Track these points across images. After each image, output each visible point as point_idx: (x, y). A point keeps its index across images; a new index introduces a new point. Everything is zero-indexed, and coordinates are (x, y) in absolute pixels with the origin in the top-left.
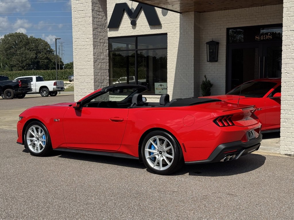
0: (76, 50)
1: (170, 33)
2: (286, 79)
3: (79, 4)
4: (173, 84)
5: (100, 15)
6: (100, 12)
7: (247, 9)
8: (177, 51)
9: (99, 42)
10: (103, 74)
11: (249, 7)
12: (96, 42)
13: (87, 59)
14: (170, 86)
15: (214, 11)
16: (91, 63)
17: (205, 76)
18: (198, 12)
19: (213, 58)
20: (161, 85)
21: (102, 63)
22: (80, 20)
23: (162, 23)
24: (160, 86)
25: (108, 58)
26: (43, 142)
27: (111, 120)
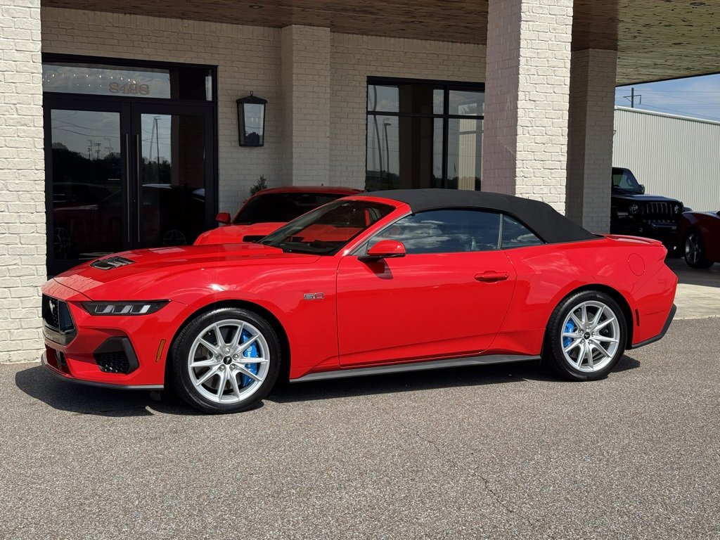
2: (523, 188)
26: (246, 365)
27: (477, 279)
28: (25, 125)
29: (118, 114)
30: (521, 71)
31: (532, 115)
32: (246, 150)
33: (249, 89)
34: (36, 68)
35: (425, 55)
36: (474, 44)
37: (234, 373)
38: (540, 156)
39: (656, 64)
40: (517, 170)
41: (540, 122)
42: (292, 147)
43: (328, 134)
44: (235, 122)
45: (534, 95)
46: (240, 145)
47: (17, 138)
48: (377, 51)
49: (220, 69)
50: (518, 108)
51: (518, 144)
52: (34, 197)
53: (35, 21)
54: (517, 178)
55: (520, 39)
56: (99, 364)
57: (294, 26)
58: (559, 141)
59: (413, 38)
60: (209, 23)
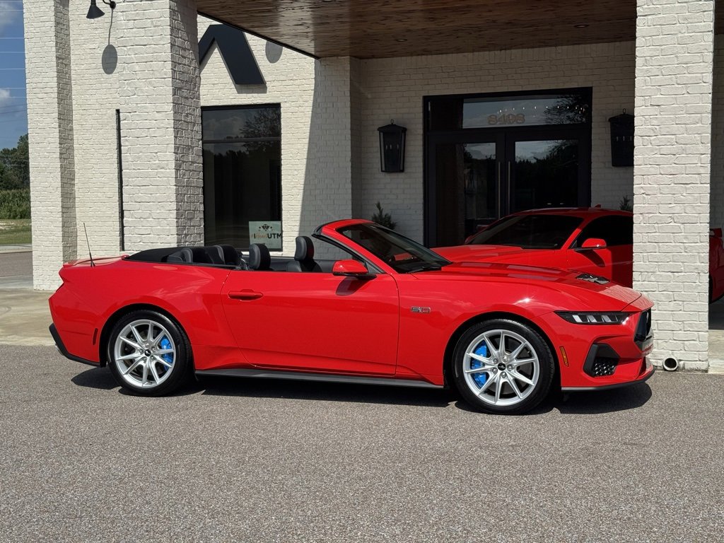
0: (126, 140)
1: (287, 105)
2: (644, 207)
3: (135, 30)
4: (298, 224)
5: (185, 58)
6: (185, 49)
7: (470, 55)
8: (306, 146)
9: (185, 121)
10: (192, 199)
11: (473, 51)
12: (180, 121)
13: (157, 162)
14: (291, 228)
15: (397, 56)
16: (168, 170)
17: (379, 206)
18: (355, 57)
19: (394, 163)
20: (266, 227)
21: (191, 171)
22: (137, 68)
23: (266, 79)
24: (262, 229)
25: (201, 160)
28: (163, 168)
29: (494, 144)
30: (637, 73)
31: (655, 122)
34: (169, 124)
38: (667, 169)
40: (635, 186)
41: (668, 129)
45: (657, 99)
46: (614, 165)
47: (158, 178)
49: (594, 90)
50: (634, 116)
51: (635, 157)
54: (635, 196)
55: (635, 37)
60: (583, 46)
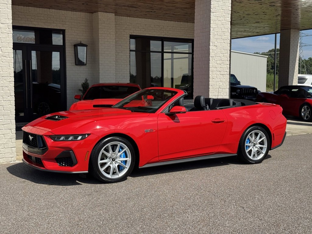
26: (121, 161)
27: (213, 122)
28: (5, 57)
29: (21, 51)
30: (211, 33)
31: (215, 52)
32: (78, 67)
33: (79, 40)
34: (10, 31)
35: (154, 26)
36: (174, 21)
37: (117, 165)
38: (219, 69)
39: (245, 31)
40: (210, 75)
41: (219, 55)
42: (99, 65)
43: (114, 60)
44: (73, 55)
45: (216, 44)
46: (76, 65)
47: (2, 63)
48: (134, 24)
49: (66, 31)
50: (210, 49)
51: (210, 64)
52: (9, 89)
53: (9, 10)
54: (210, 79)
55: (210, 20)
56: (57, 163)
57: (99, 12)
58: (226, 63)
59: (149, 19)
60: (61, 11)
